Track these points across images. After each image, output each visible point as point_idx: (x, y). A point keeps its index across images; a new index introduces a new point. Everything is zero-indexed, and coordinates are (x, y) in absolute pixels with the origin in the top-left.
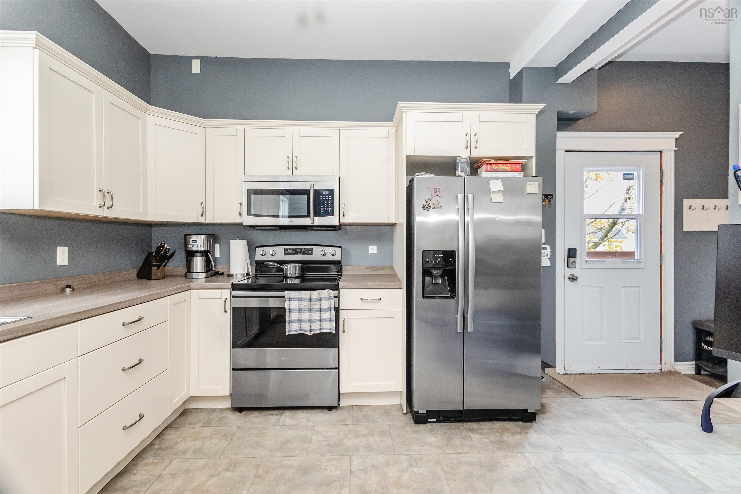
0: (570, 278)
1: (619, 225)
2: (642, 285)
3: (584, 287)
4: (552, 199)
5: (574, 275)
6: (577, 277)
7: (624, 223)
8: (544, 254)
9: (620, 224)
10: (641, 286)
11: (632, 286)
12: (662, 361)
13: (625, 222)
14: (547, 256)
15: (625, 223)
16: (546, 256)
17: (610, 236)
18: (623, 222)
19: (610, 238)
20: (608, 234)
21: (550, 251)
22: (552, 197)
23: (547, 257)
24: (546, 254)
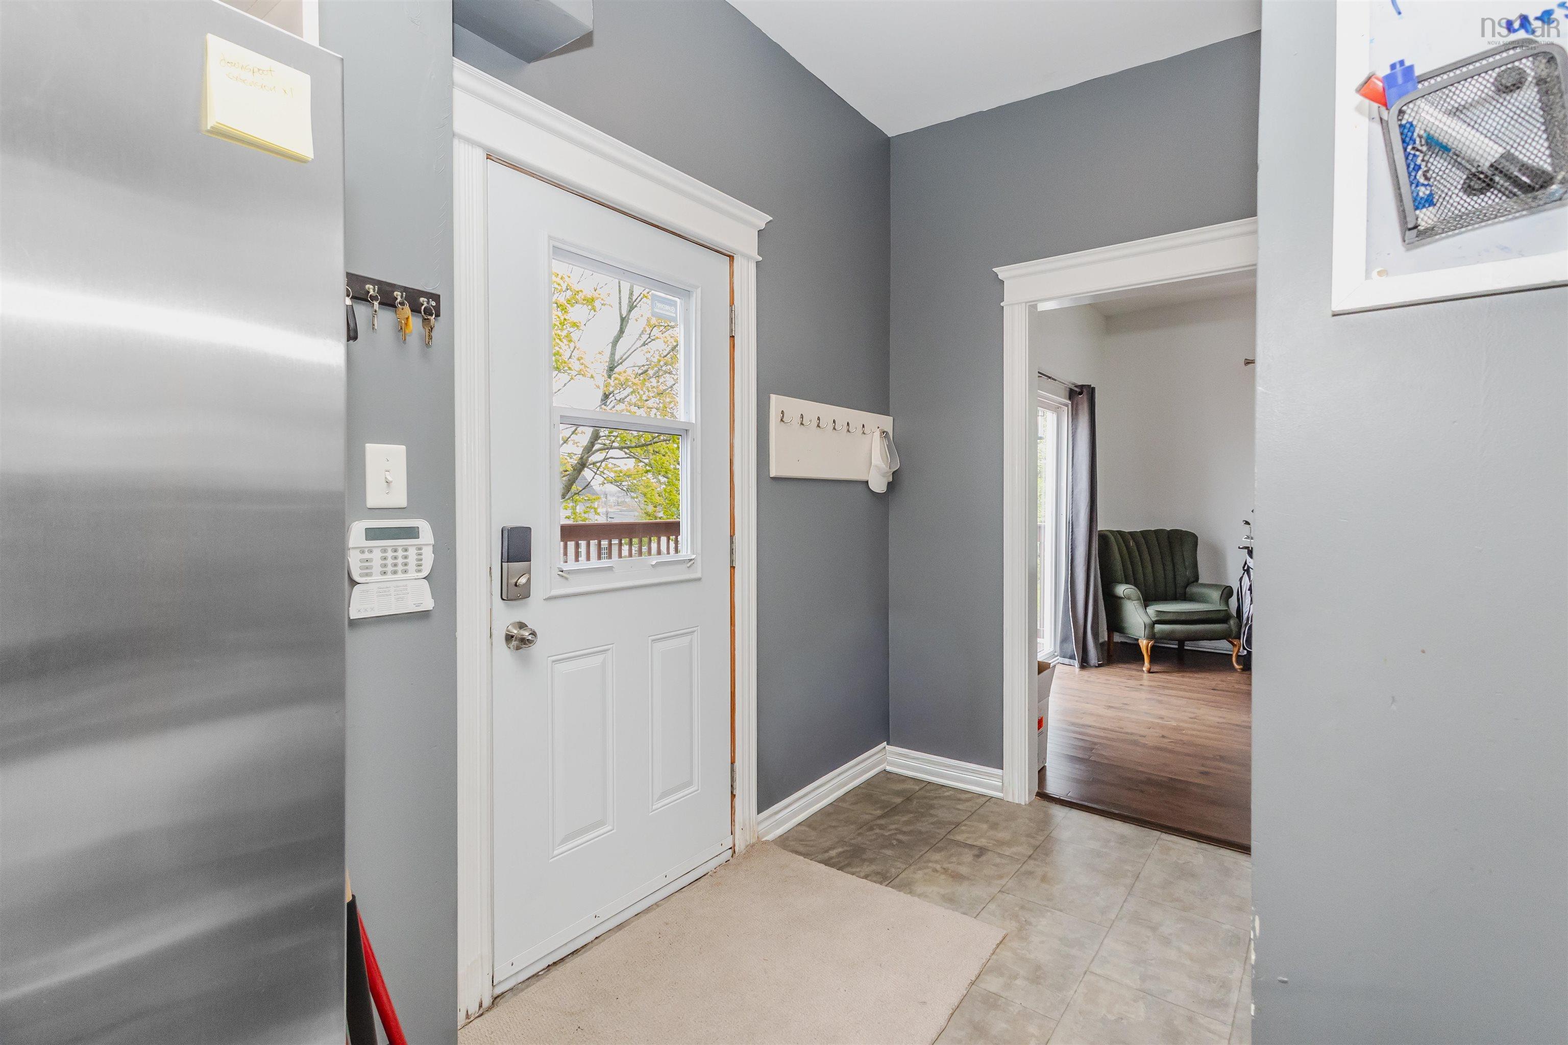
0: (509, 638)
1: (589, 468)
2: (695, 629)
3: (553, 661)
4: (438, 315)
5: (522, 626)
6: (534, 634)
7: (598, 465)
8: (406, 557)
9: (591, 466)
10: (693, 632)
11: (672, 634)
12: (734, 825)
13: (602, 461)
14: (420, 565)
15: (602, 463)
16: (412, 566)
17: (576, 489)
18: (597, 462)
19: (576, 494)
20: (572, 485)
21: (433, 542)
22: (437, 309)
23: (420, 571)
24: (412, 560)
